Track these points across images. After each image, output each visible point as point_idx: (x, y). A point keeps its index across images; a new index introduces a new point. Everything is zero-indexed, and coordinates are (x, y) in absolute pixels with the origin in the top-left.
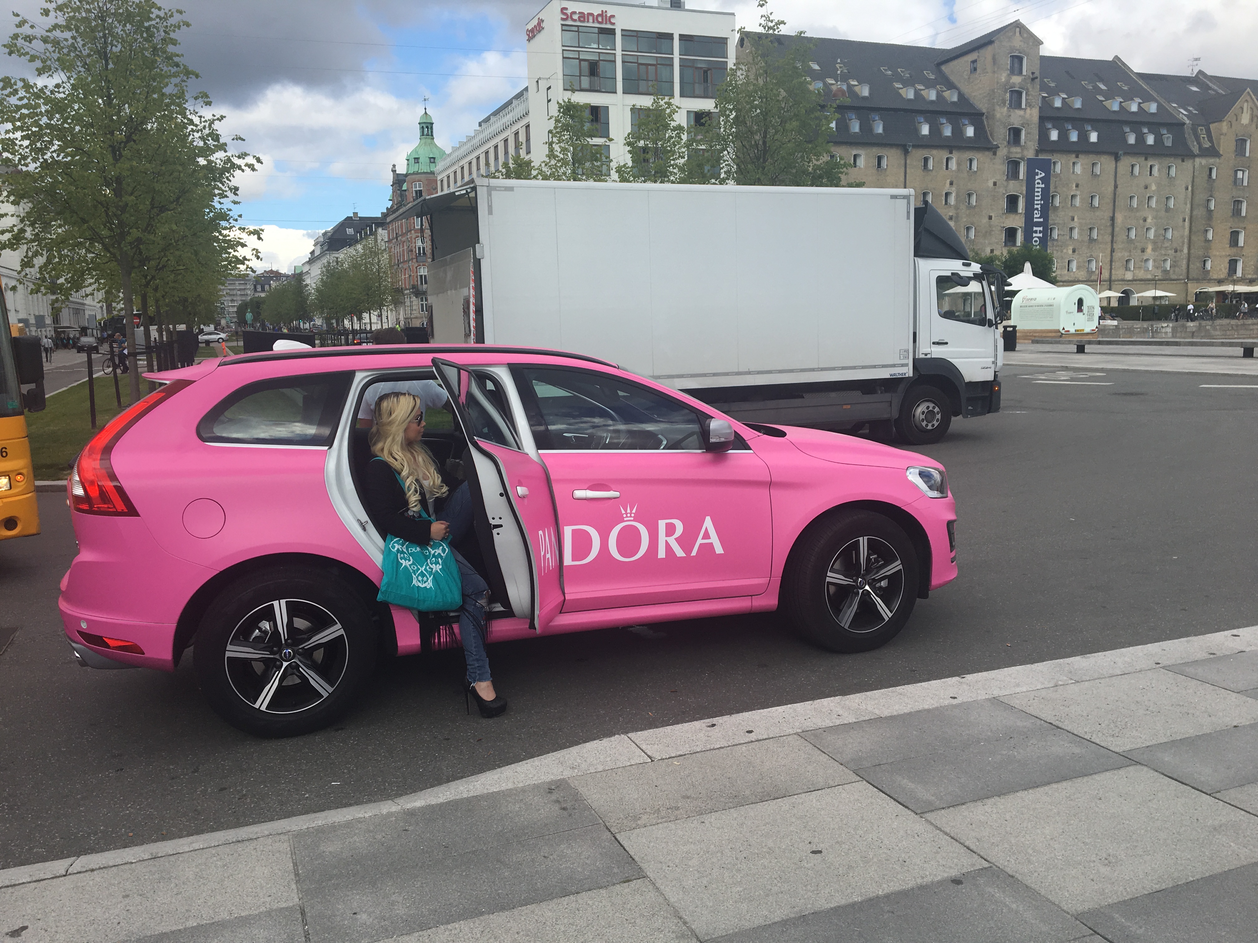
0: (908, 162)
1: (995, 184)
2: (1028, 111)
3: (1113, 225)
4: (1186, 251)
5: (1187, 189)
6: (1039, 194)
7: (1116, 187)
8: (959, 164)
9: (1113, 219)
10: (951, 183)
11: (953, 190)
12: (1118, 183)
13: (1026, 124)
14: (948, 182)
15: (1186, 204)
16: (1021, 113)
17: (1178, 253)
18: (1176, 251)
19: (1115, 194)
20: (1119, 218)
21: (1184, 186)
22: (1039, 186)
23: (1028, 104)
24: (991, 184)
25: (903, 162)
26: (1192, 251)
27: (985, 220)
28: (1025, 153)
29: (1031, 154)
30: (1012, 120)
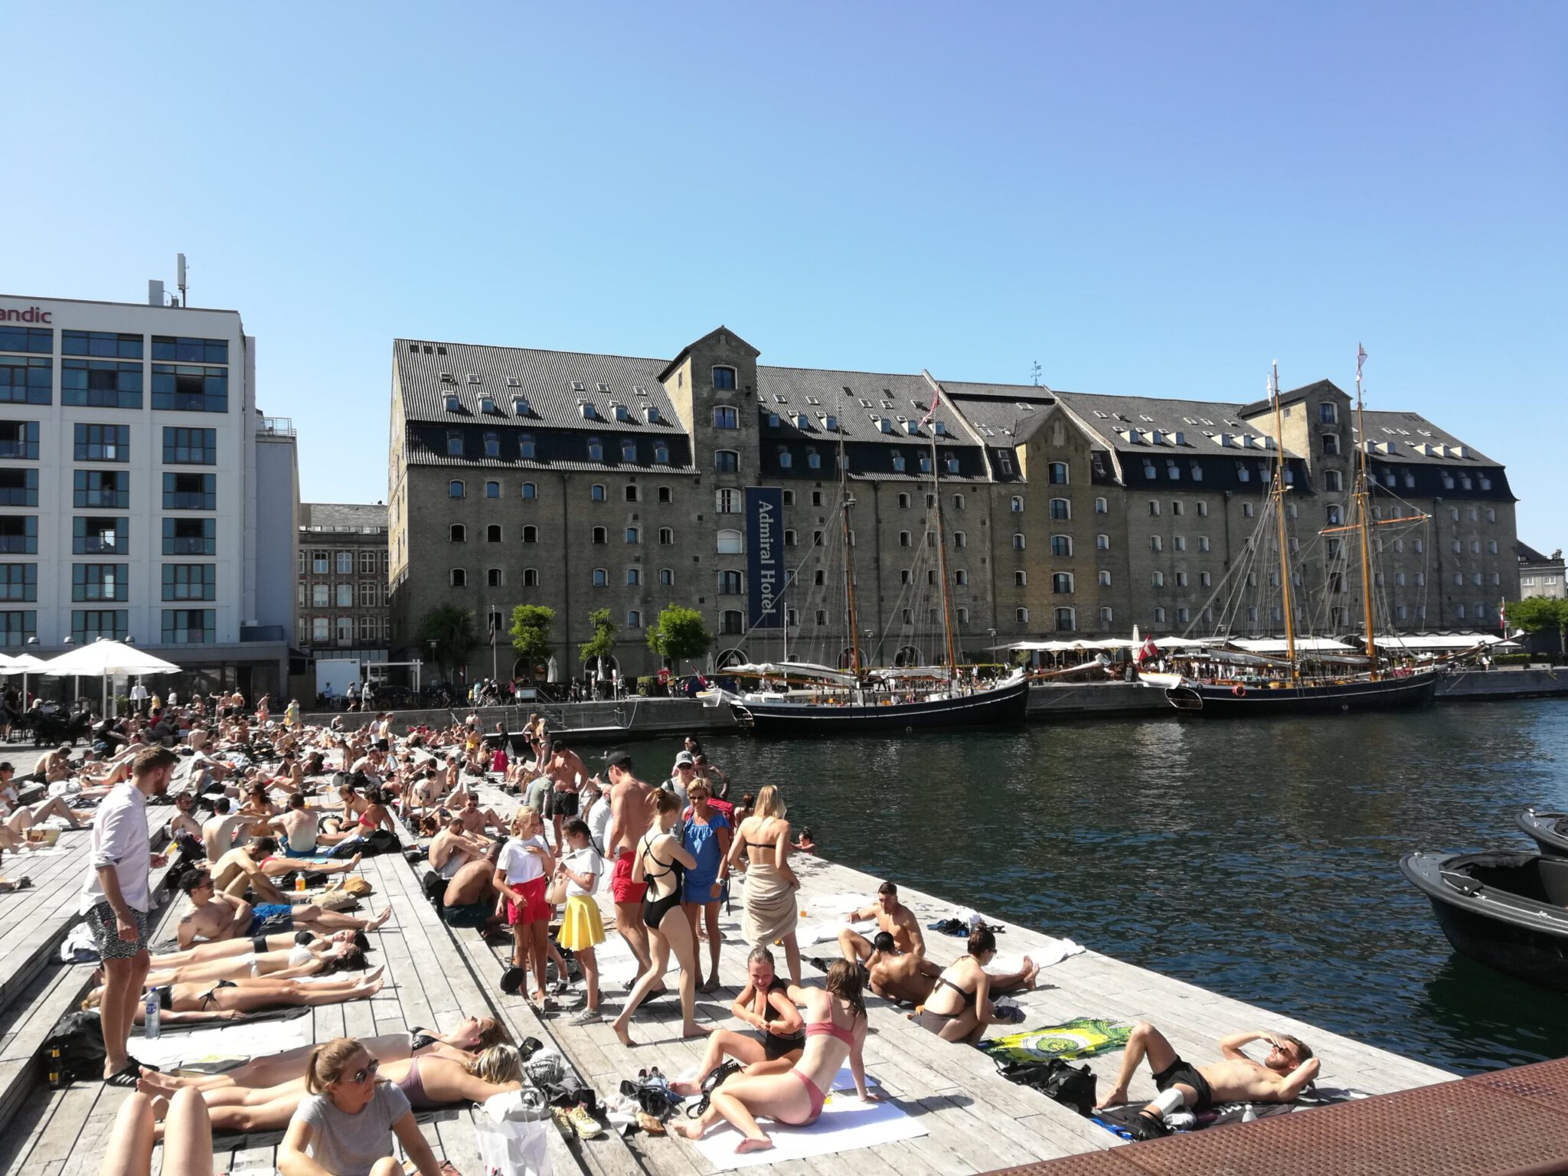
0: (569, 491)
1: (700, 518)
2: (744, 431)
3: (878, 568)
4: (990, 598)
5: (984, 523)
6: (767, 530)
7: (878, 521)
8: (645, 494)
9: (877, 560)
10: (636, 518)
11: (639, 526)
12: (881, 516)
13: (742, 447)
14: (630, 516)
15: (983, 542)
16: (734, 434)
17: (980, 603)
18: (975, 599)
19: (877, 530)
20: (887, 559)
21: (978, 521)
22: (765, 522)
23: (744, 424)
24: (694, 517)
25: (561, 491)
26: (999, 599)
27: (688, 563)
28: (743, 481)
29: (750, 483)
30: (720, 441)
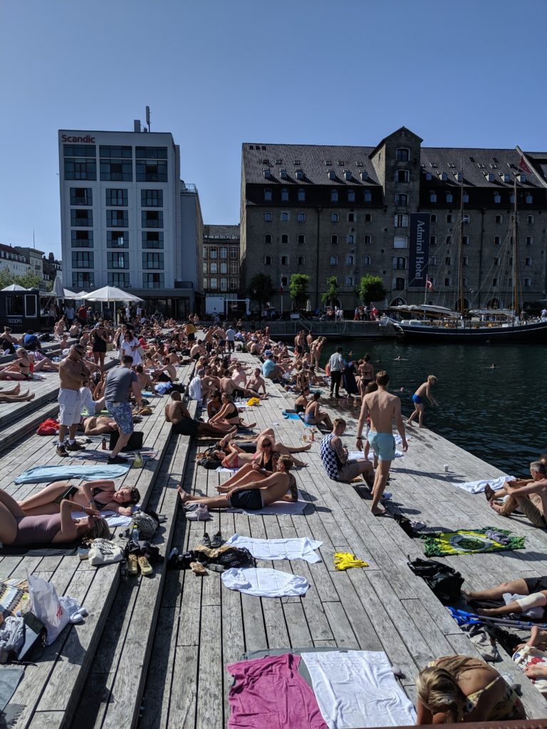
0: (320, 217)
1: (386, 230)
2: (411, 184)
3: (481, 256)
6: (421, 236)
7: (483, 231)
8: (358, 218)
9: (481, 252)
10: (353, 230)
11: (355, 234)
12: (485, 228)
13: (410, 192)
14: (350, 229)
15: (543, 241)
16: (406, 185)
17: (538, 275)
18: (536, 274)
19: (482, 236)
20: (486, 251)
22: (420, 231)
23: (412, 179)
24: (383, 230)
25: (317, 217)
27: (379, 253)
28: (409, 210)
29: (413, 211)
30: (399, 189)
